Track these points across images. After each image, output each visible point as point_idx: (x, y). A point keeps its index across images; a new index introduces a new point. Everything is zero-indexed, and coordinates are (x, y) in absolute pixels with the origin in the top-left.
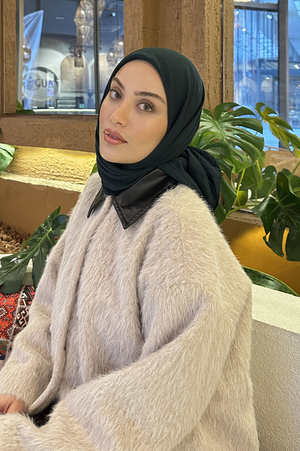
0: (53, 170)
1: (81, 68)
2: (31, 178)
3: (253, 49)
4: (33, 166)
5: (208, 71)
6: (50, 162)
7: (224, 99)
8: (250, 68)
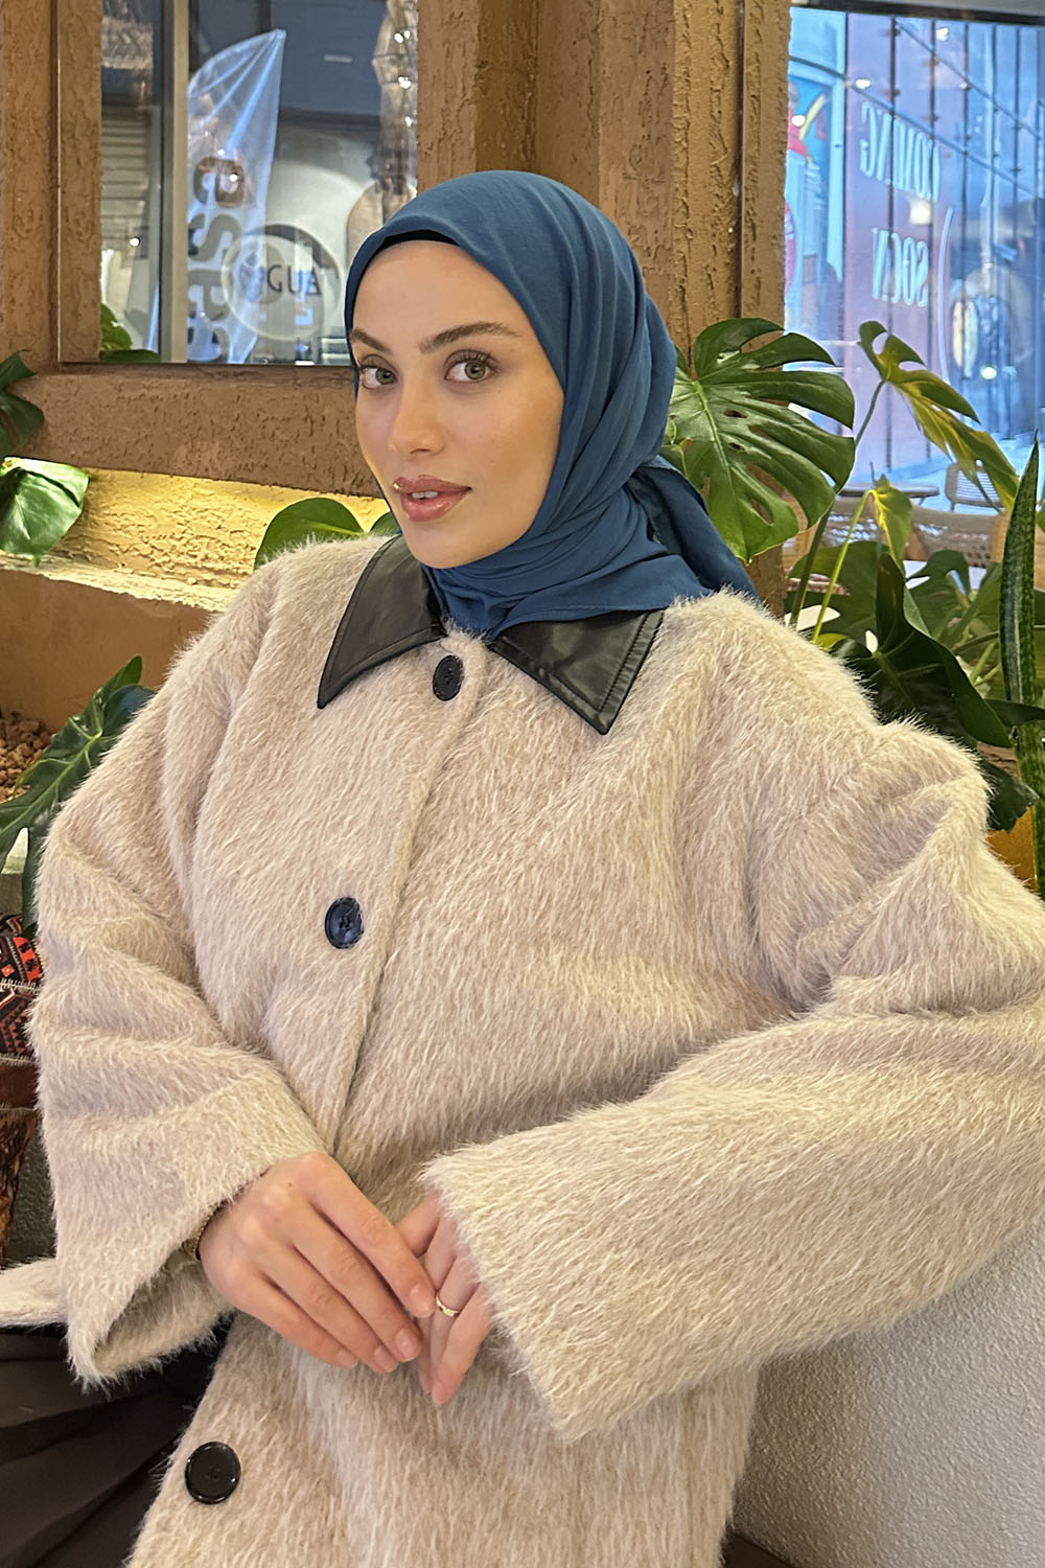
0: (207, 552)
2: (135, 579)
4: (146, 540)
5: (684, 210)
6: (196, 525)
7: (743, 309)
8: (1009, 232)
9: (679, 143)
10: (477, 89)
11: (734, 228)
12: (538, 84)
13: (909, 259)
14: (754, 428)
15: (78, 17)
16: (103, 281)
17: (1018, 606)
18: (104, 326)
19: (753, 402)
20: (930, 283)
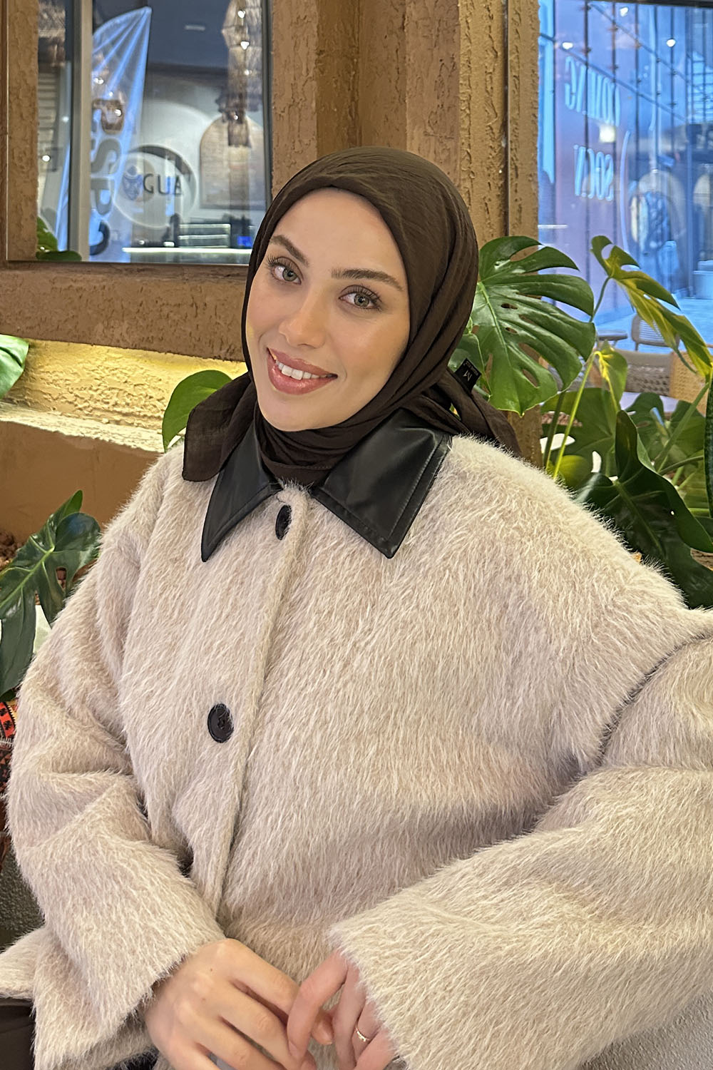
1: (241, 149)
2: (64, 419)
3: (676, 100)
4: (71, 390)
5: (468, 158)
6: (110, 380)
7: (510, 229)
8: (669, 147)
9: (464, 110)
10: (317, 70)
11: (503, 170)
12: (360, 65)
13: (600, 167)
14: (523, 317)
15: (21, 12)
16: (39, 201)
18: (39, 233)
19: (522, 297)
20: (614, 184)
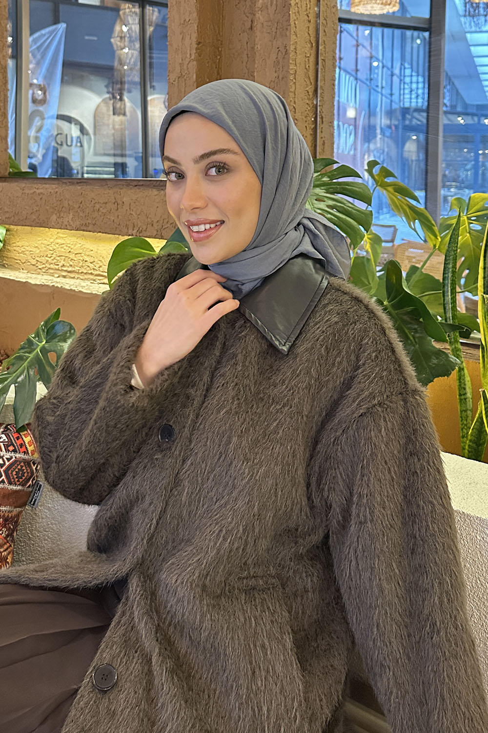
0: (64, 263)
1: (121, 117)
2: (29, 275)
3: (394, 91)
4: (34, 257)
5: (294, 110)
6: (59, 251)
7: (318, 154)
8: (388, 122)
9: (292, 80)
10: (197, 54)
11: (314, 118)
12: (223, 53)
13: (346, 133)
14: (328, 206)
17: (450, 282)
18: (9, 160)
19: (328, 195)
20: (355, 144)
